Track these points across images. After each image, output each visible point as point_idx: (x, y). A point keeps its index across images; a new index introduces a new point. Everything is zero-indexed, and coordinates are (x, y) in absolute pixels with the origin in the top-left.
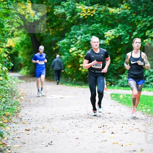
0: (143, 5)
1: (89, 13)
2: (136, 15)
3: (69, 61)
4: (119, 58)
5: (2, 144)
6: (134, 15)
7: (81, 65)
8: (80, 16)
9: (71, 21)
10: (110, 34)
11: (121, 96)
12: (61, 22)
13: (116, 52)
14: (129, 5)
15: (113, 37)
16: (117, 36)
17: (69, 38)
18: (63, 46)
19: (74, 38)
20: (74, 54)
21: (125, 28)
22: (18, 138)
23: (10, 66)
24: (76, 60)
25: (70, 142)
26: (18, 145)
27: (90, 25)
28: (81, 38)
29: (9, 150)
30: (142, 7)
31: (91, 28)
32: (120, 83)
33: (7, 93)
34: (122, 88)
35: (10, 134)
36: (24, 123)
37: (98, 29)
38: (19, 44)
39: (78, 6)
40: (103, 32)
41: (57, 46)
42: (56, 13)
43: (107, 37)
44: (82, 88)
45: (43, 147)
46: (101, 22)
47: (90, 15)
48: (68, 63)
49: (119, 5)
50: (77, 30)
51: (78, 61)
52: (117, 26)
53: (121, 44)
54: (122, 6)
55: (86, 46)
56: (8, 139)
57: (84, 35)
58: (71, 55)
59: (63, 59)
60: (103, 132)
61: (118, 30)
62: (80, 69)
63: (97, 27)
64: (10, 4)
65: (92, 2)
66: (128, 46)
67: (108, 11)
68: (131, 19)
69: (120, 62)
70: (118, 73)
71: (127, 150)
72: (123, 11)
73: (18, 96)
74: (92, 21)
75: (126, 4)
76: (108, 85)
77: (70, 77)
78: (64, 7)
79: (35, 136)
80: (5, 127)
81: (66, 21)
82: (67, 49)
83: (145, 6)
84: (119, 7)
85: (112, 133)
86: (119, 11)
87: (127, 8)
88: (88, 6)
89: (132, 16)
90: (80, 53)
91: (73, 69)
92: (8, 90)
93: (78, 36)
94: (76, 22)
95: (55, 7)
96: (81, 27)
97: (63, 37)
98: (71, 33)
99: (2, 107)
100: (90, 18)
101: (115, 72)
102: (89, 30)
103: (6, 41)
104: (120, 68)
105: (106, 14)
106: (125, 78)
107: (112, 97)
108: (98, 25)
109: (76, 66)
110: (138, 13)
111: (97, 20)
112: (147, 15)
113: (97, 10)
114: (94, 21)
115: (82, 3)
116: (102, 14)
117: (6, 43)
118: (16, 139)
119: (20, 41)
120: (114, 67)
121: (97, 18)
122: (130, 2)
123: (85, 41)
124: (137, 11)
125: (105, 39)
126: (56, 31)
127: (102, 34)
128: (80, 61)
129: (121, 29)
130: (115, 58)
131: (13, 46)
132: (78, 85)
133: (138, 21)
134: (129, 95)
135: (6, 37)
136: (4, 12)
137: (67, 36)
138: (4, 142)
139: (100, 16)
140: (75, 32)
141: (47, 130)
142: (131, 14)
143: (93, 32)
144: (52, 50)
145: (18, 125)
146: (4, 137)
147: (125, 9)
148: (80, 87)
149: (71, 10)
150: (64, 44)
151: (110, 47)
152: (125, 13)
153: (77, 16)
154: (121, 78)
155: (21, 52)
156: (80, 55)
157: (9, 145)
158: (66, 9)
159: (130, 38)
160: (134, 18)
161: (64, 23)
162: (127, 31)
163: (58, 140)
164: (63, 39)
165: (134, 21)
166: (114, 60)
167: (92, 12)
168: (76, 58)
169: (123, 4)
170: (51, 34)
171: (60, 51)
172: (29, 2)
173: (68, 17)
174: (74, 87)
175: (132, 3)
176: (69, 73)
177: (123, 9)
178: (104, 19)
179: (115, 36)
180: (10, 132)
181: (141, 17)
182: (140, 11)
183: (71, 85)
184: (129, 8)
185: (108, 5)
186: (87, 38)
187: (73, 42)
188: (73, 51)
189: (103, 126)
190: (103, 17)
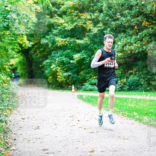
0: (98, 38)
1: (64, 43)
2: (94, 45)
3: (51, 74)
4: (83, 72)
5: (6, 128)
6: (92, 44)
7: (58, 77)
8: (57, 45)
9: (52, 48)
10: (77, 56)
11: (84, 97)
12: (46, 49)
13: (81, 68)
14: (89, 38)
15: (79, 59)
16: (81, 58)
17: (50, 59)
18: (47, 64)
19: (54, 59)
20: (54, 69)
21: (87, 52)
22: (17, 124)
23: (12, 77)
24: (55, 73)
25: (51, 126)
26: (17, 129)
27: (64, 51)
28: (59, 59)
29: (11, 132)
30: (97, 40)
31: (65, 53)
32: (83, 89)
33: (10, 95)
34: (85, 91)
35: (12, 121)
36: (21, 114)
37: (69, 54)
38: (17, 63)
39: (57, 38)
40: (73, 55)
41: (43, 64)
42: (42, 42)
43: (75, 58)
44: (59, 92)
45: (33, 130)
46: (71, 49)
47: (64, 45)
48: (50, 75)
49: (83, 38)
50: (56, 54)
51: (56, 74)
52: (82, 52)
53: (84, 63)
54: (85, 38)
55: (62, 64)
56: (10, 125)
57: (60, 58)
58: (52, 70)
59: (47, 73)
60: (73, 120)
61: (82, 54)
62: (58, 79)
63: (68, 52)
64: (13, 37)
65: (66, 36)
66: (88, 64)
67: (76, 42)
68: (91, 47)
69: (84, 75)
70: (82, 82)
71: (88, 132)
72: (85, 42)
73: (17, 96)
74: (65, 48)
75: (87, 37)
76: (76, 89)
77: (51, 84)
78: (47, 39)
79: (28, 123)
80: (8, 117)
81: (49, 48)
82: (49, 66)
83: (100, 39)
84: (83, 39)
85: (78, 121)
86: (83, 42)
87: (88, 40)
88: (63, 38)
89: (91, 45)
90: (57, 69)
91: (53, 79)
92: (11, 93)
93: (56, 58)
94: (55, 48)
95: (42, 39)
96: (58, 52)
97: (47, 58)
98: (52, 56)
99: (7, 104)
100: (64, 46)
101: (80, 81)
102: (63, 54)
103: (10, 61)
104: (83, 79)
105: (75, 44)
106: (87, 85)
107: (78, 98)
108: (69, 51)
109: (55, 77)
110: (95, 43)
111: (69, 47)
112: (101, 45)
113: (68, 41)
114: (67, 48)
115: (59, 36)
116: (72, 44)
117: (10, 62)
118: (16, 125)
119: (18, 61)
120: (79, 78)
121: (69, 46)
122: (90, 36)
123: (61, 61)
124: (94, 42)
125: (74, 60)
126: (42, 54)
127: (72, 56)
128: (58, 74)
129: (84, 53)
130: (80, 72)
131: (14, 64)
132: (56, 89)
133: (95, 48)
134: (89, 96)
135: (10, 58)
136: (9, 42)
137: (49, 58)
138: (8, 127)
139: (70, 45)
140: (54, 55)
141: (36, 119)
142: (90, 44)
143: (66, 55)
144: (39, 67)
145: (17, 115)
146: (8, 124)
147: (87, 41)
148: (58, 90)
149: (52, 41)
150: (47, 63)
151: (77, 65)
152: (87, 43)
153: (56, 44)
154: (84, 85)
155: (19, 68)
156: (57, 70)
157: (11, 129)
158: (49, 40)
159: (90, 59)
160: (93, 46)
161: (48, 50)
162: (88, 55)
163: (43, 125)
164: (47, 60)
165: (92, 48)
166: (80, 73)
167: (65, 42)
168: (55, 72)
169: (85, 37)
170: (38, 56)
171: (45, 67)
172: (25, 36)
173: (50, 45)
174: (53, 91)
175: (91, 37)
176: (51, 82)
177: (85, 41)
178: (73, 47)
179: (80, 58)
180: (11, 120)
181: (97, 46)
182: (96, 42)
183: (52, 89)
184: (89, 40)
185: (75, 38)
186: (62, 59)
187: (53, 62)
188: (53, 68)
189: (73, 116)
190: (73, 46)
